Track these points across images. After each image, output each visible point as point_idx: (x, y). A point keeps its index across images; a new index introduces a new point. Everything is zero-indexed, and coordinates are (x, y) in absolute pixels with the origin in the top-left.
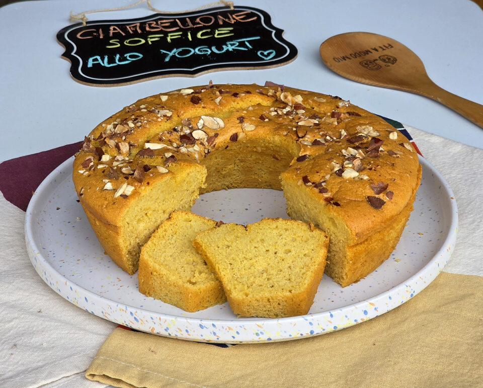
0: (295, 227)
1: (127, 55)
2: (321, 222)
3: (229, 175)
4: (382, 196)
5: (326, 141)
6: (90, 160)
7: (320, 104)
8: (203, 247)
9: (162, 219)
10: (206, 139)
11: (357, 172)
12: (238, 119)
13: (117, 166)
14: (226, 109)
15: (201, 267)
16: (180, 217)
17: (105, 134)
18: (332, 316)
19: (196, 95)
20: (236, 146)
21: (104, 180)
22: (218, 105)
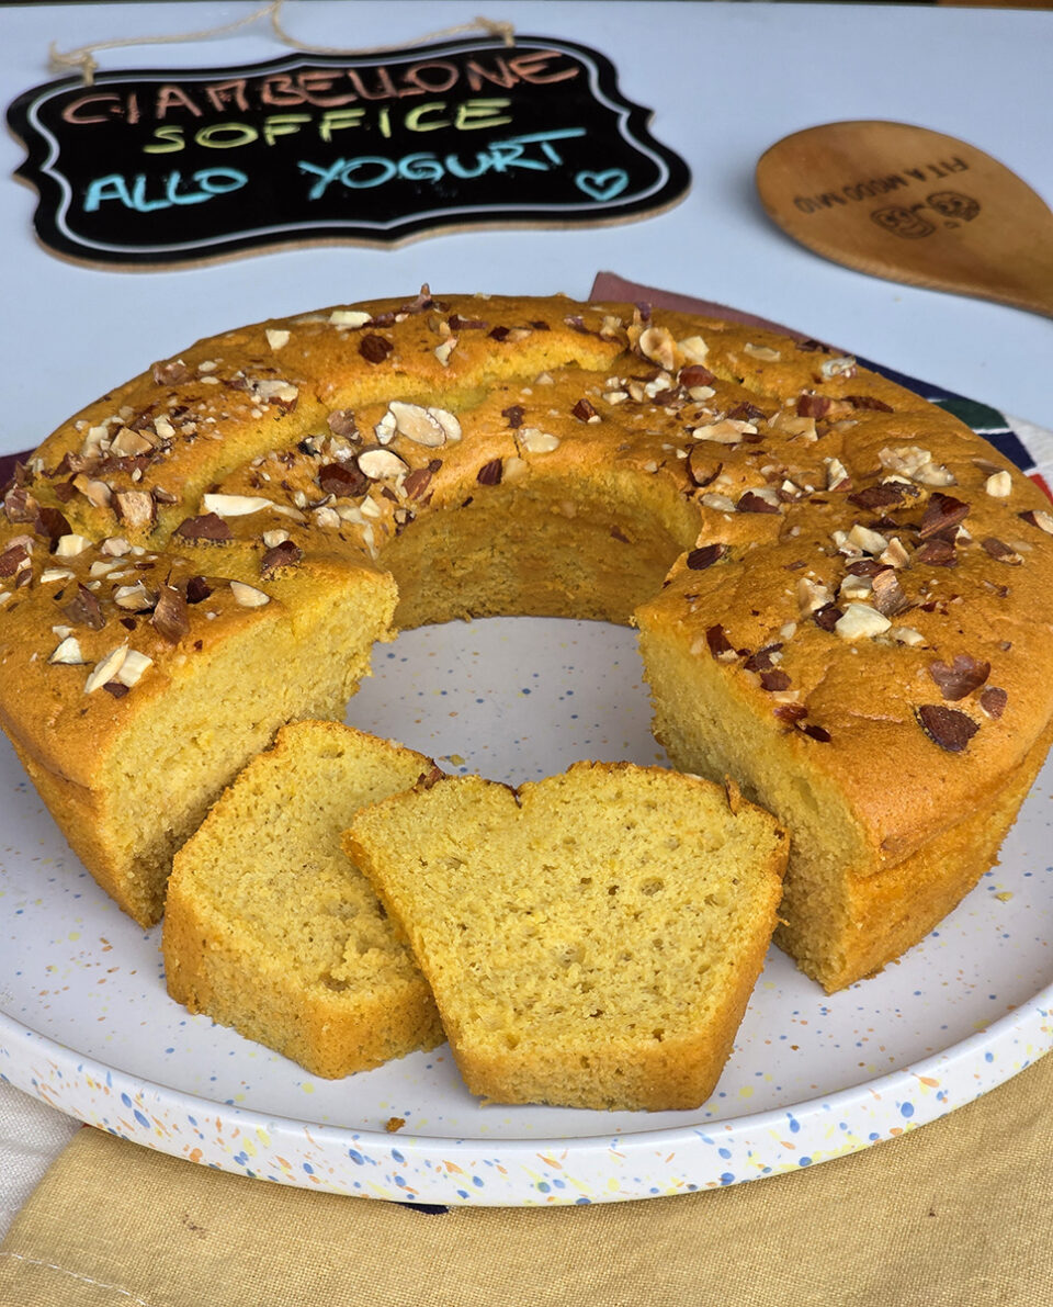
0: (679, 798)
1: (202, 176)
2: (764, 782)
3: (475, 578)
4: (968, 706)
5: (782, 497)
6: (19, 552)
7: (761, 368)
8: (375, 862)
9: (248, 750)
10: (401, 479)
11: (886, 615)
12: (504, 414)
13: (103, 579)
14: (469, 380)
15: (365, 924)
16: (307, 743)
17: (78, 459)
18: (794, 1126)
19: (377, 332)
20: (497, 498)
21: (55, 629)
22: (444, 368)
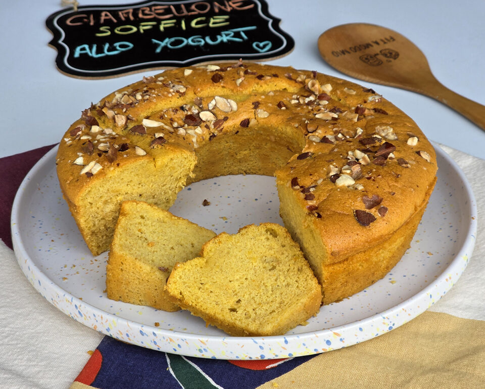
3: (245, 160)
4: (374, 212)
5: (337, 139)
6: (79, 129)
7: (348, 95)
10: (212, 123)
11: (354, 180)
12: (253, 104)
14: (246, 92)
18: (286, 342)
19: (219, 73)
20: (248, 132)
21: (78, 153)
22: (238, 87)
